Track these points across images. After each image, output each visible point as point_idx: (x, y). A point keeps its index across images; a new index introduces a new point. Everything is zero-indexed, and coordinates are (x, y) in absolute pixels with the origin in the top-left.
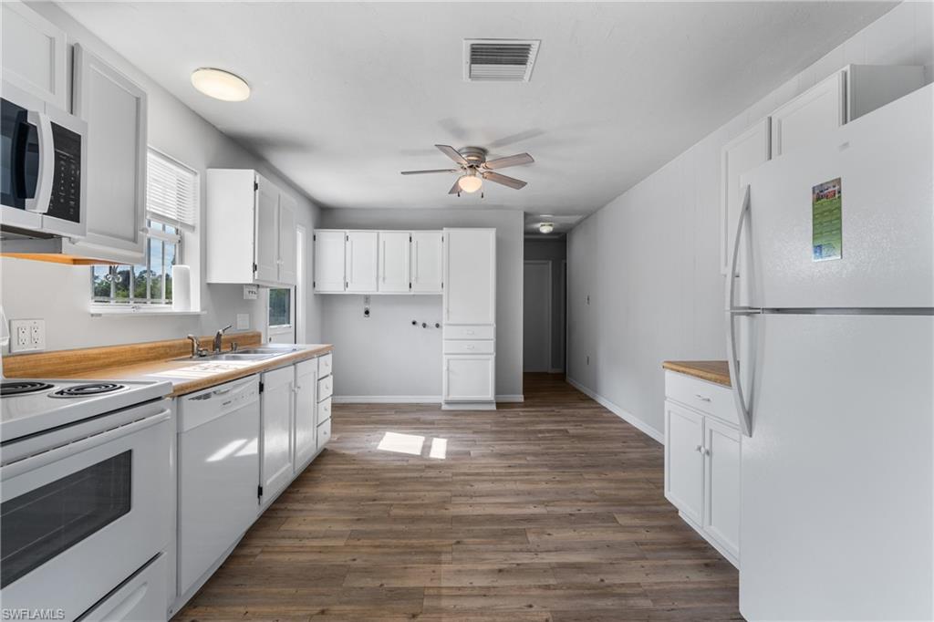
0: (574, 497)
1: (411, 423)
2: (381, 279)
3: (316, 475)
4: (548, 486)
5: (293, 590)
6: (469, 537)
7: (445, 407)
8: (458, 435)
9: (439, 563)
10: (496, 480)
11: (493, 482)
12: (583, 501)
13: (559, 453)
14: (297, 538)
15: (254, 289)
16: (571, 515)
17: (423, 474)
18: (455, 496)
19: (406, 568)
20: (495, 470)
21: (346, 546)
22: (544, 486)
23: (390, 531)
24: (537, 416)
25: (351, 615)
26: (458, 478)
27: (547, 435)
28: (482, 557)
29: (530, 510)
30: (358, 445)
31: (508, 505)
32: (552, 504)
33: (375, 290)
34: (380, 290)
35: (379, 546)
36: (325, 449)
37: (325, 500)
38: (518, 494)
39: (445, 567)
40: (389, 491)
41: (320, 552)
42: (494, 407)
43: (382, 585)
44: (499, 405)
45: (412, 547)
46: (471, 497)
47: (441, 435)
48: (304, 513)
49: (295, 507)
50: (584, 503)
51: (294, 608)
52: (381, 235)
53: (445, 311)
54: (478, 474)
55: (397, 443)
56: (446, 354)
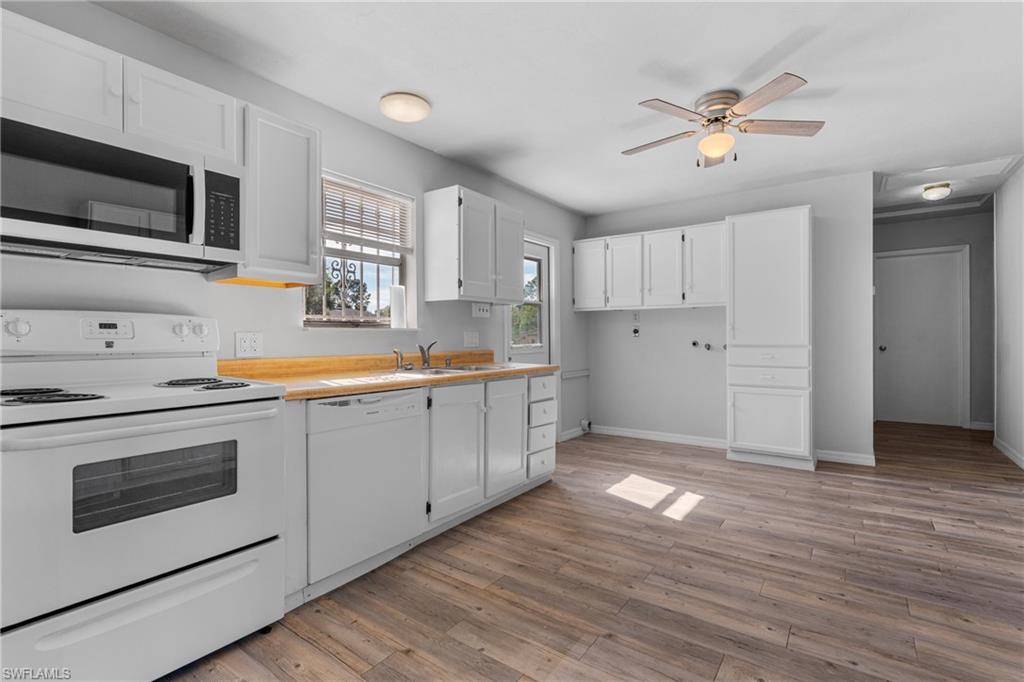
0: (860, 637)
1: (673, 469)
2: (646, 291)
3: (519, 506)
4: (821, 603)
5: (403, 617)
6: (631, 635)
7: (730, 456)
8: (722, 495)
9: (564, 652)
10: (732, 570)
11: (726, 570)
12: (876, 650)
13: (886, 559)
14: (450, 565)
15: (488, 307)
16: (830, 664)
17: (635, 535)
18: (656, 573)
19: (522, 641)
20: (743, 556)
21: (485, 590)
22: (814, 601)
23: (542, 591)
24: (884, 492)
25: (427, 668)
26: (679, 551)
27: (883, 524)
28: (625, 669)
29: (760, 631)
30: (587, 483)
31: (725, 610)
32: (805, 634)
33: (640, 303)
34: (646, 303)
35: (514, 604)
36: (550, 481)
37: (506, 534)
38: (755, 599)
39: (566, 661)
40: (579, 544)
41: (457, 588)
42: (811, 467)
43: (482, 649)
44: (821, 465)
45: (549, 618)
46: (678, 581)
47: (699, 491)
48: (478, 542)
49: (475, 534)
50: (874, 655)
51: (391, 636)
52: (646, 237)
53: (728, 328)
54: (712, 554)
55: (638, 489)
56: (731, 385)
